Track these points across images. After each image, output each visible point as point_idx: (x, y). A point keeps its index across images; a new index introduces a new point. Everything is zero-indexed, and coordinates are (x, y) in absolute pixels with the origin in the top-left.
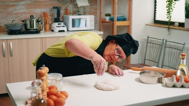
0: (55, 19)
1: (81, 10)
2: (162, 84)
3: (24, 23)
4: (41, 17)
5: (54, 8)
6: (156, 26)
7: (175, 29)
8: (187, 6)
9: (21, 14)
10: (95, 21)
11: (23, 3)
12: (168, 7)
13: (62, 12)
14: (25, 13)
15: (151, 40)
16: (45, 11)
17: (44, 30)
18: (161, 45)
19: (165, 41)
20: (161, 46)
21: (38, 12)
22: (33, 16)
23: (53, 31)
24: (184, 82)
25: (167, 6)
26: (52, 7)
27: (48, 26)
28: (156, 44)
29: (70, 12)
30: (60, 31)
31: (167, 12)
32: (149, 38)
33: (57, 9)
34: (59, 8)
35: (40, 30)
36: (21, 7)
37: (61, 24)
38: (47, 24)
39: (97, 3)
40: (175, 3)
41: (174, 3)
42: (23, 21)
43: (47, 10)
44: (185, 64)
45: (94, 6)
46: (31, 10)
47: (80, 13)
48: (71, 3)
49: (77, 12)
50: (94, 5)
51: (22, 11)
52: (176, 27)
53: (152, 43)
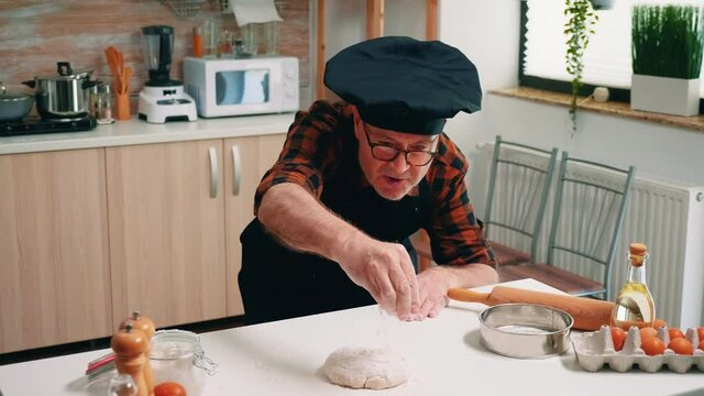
0: (152, 73)
1: (250, 39)
2: (564, 358)
3: (33, 91)
4: (98, 63)
5: (147, 31)
6: (526, 99)
7: (597, 111)
8: (640, 27)
9: (22, 53)
10: (302, 76)
11: (27, 13)
12: (571, 30)
13: (178, 45)
14: (37, 50)
15: (507, 152)
16: (112, 43)
17: (113, 116)
18: (545, 169)
19: (559, 157)
20: (544, 175)
21: (85, 45)
22: (67, 64)
23: (143, 117)
24: (640, 353)
25: (569, 27)
26: (138, 27)
27: (124, 100)
28: (526, 166)
29: (207, 47)
30: (170, 120)
31: (569, 51)
32: (502, 145)
33: (158, 37)
34: (165, 30)
35: (93, 114)
36: (23, 28)
37: (174, 92)
38: (120, 92)
39: (308, 9)
40: (597, 17)
41: (592, 18)
42: (31, 84)
43: (121, 39)
44: (644, 282)
45: (298, 23)
46: (59, 38)
47: (245, 51)
48: (213, 9)
49: (234, 45)
50: (296, 17)
51: (24, 44)
52: (598, 102)
53: (514, 163)
